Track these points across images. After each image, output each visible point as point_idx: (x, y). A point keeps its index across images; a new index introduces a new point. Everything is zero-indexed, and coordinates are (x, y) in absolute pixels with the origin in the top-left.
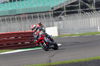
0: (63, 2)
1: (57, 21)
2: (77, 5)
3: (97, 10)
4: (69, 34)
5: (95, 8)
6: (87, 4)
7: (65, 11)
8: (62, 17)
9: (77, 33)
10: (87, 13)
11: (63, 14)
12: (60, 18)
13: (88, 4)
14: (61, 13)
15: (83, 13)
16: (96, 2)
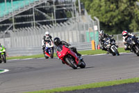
0: (11, 10)
1: (2, 37)
2: (30, 15)
3: (58, 22)
4: (19, 55)
5: (55, 20)
6: (44, 14)
7: (14, 24)
8: (10, 32)
9: (31, 55)
10: (44, 26)
11: (12, 28)
12: (7, 33)
13: (46, 13)
14: (8, 26)
15: (39, 26)
16: (57, 11)
